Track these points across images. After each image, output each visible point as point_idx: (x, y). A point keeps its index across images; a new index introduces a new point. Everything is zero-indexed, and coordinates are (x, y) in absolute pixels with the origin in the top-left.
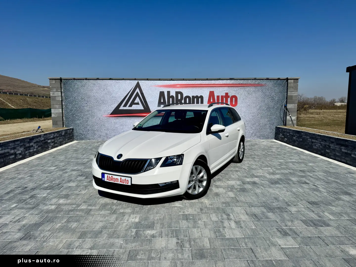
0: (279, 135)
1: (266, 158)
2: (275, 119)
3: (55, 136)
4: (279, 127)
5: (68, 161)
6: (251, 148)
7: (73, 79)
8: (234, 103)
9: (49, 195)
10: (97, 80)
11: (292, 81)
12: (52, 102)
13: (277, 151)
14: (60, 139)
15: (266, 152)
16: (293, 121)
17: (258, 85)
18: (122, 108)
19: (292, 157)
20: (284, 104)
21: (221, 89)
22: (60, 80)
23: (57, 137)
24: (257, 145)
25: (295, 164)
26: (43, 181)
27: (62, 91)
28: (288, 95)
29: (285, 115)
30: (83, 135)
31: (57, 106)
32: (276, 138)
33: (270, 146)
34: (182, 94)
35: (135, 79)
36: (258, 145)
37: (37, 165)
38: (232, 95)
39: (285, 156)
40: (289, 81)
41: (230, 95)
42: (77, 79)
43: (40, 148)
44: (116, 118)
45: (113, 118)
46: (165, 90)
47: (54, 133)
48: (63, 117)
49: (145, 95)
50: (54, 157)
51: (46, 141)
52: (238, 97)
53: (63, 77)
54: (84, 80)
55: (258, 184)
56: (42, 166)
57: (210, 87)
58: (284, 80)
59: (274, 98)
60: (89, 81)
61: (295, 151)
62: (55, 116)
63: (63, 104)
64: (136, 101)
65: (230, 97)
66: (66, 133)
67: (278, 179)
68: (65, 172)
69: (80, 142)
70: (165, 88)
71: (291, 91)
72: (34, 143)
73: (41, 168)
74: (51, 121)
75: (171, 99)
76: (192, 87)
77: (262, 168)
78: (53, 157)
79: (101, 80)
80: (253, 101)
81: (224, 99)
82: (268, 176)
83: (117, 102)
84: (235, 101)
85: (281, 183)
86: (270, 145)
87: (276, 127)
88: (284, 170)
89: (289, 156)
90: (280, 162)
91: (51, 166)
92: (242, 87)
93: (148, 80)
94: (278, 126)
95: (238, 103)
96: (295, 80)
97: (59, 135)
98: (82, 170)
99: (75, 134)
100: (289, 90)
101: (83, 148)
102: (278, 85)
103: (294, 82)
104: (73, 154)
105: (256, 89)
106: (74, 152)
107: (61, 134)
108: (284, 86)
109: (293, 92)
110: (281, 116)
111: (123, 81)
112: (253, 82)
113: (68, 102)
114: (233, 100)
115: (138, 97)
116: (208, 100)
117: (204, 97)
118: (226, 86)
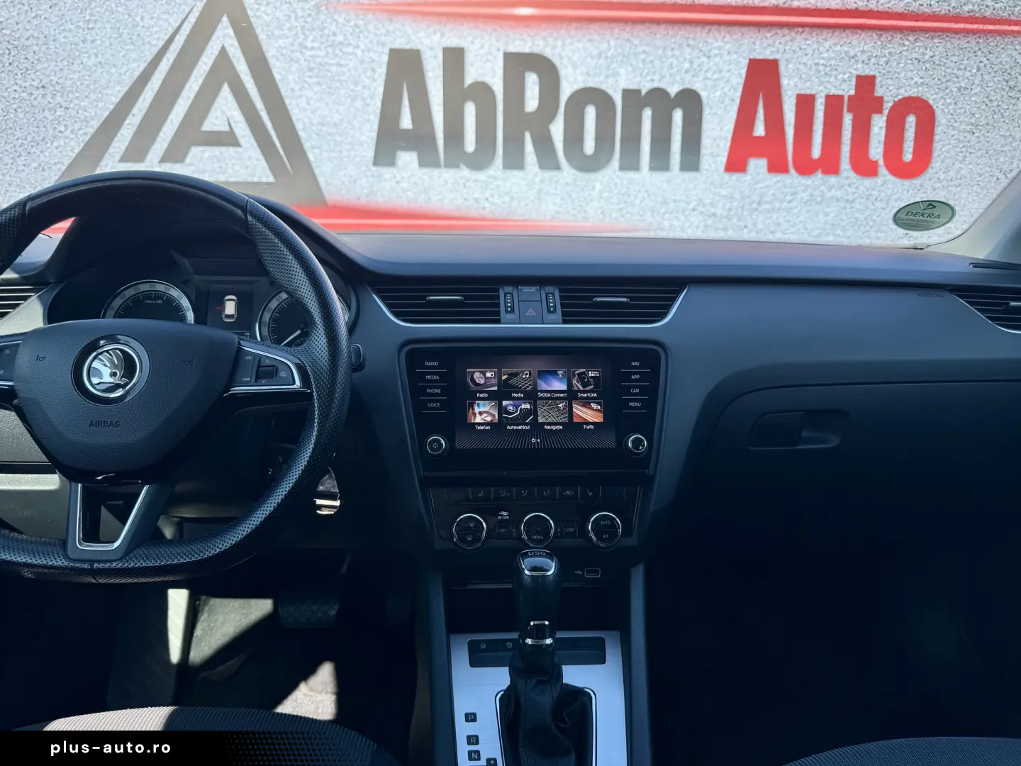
8: (908, 155)
18: (112, 169)
21: (826, 45)
34: (548, 71)
38: (902, 91)
41: (889, 92)
46: (431, 44)
49: (277, 77)
52: (938, 113)
57: (752, 33)
64: (214, 122)
65: (888, 106)
70: (427, 22)
75: (470, 110)
81: (848, 119)
83: (77, 127)
84: (916, 139)
95: (935, 154)
114: (902, 130)
115: (226, 91)
116: (734, 120)
117: (705, 100)
118: (863, 28)
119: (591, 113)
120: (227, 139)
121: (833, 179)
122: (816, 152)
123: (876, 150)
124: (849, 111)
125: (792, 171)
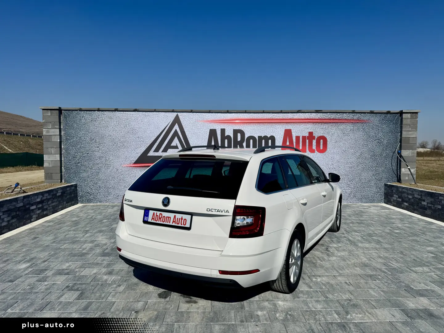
0: (391, 197)
1: (400, 242)
2: (383, 171)
3: (45, 198)
7: (79, 110)
8: (321, 148)
10: (115, 111)
11: (409, 116)
12: (45, 145)
13: (405, 227)
14: (52, 203)
15: (390, 228)
17: (358, 121)
18: (151, 153)
20: (398, 149)
21: (302, 126)
22: (58, 111)
24: (365, 214)
27: (62, 127)
28: (403, 136)
29: (399, 166)
30: (91, 195)
31: (53, 151)
32: (385, 201)
33: (387, 216)
34: (242, 133)
35: (173, 111)
38: (319, 135)
39: (429, 238)
40: (404, 115)
41: (316, 135)
42: (85, 110)
43: (14, 221)
44: (144, 168)
46: (218, 128)
47: (42, 194)
48: (61, 167)
49: (187, 135)
51: (27, 207)
52: (328, 139)
53: (63, 107)
54: (95, 111)
55: (440, 318)
56: (5, 259)
57: (285, 124)
58: (397, 114)
59: (382, 141)
60: (102, 112)
62: (50, 165)
63: (62, 147)
64: (173, 144)
65: (316, 138)
66: (63, 193)
69: (86, 206)
70: (218, 123)
71: (406, 130)
72: (4, 212)
74: (43, 171)
75: (226, 141)
76: (258, 123)
77: (410, 267)
78: (33, 237)
79: (122, 112)
80: (350, 145)
81: (307, 141)
83: (145, 145)
84: (323, 145)
87: (386, 185)
89: (435, 238)
90: (431, 253)
91: (22, 261)
92: (334, 125)
93: (191, 112)
94: (389, 184)
95: (328, 147)
96: (413, 114)
97: (51, 196)
98: (77, 271)
99: (80, 193)
100: (403, 130)
101: (89, 217)
102: (387, 121)
103: (412, 117)
104: (70, 231)
105: (355, 127)
106: (71, 226)
107: (56, 194)
108: (396, 124)
109: (410, 133)
110: (393, 168)
111: (155, 113)
112: (351, 116)
113: (70, 144)
114: (320, 143)
115: (176, 138)
116: (282, 142)
117: (276, 137)
118: (309, 122)
119: (251, 141)
120: (176, 147)
122: (301, 148)
123: (314, 147)
124: (307, 139)
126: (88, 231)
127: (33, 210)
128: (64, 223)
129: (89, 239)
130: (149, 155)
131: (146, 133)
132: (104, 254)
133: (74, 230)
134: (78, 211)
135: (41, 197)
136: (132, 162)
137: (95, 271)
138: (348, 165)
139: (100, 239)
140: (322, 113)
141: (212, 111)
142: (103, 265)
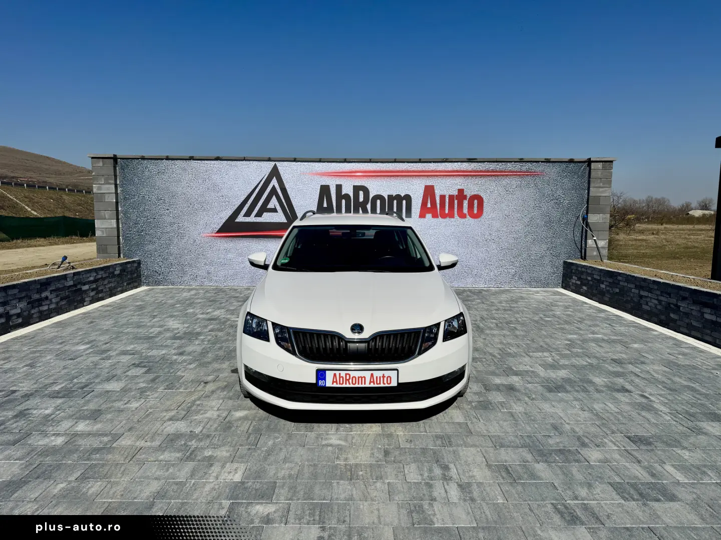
0: (570, 279)
1: (542, 329)
2: (562, 244)
3: (100, 276)
4: (571, 261)
5: (119, 333)
6: (510, 306)
7: (141, 159)
8: (475, 212)
9: (59, 410)
10: (190, 159)
11: (600, 165)
12: (97, 206)
13: (564, 314)
14: (109, 283)
15: (542, 316)
16: (601, 250)
17: (529, 174)
18: (241, 219)
19: (596, 329)
20: (582, 214)
21: (448, 180)
22: (112, 160)
23: (103, 279)
24: (523, 301)
25: (603, 344)
26: (52, 378)
27: (118, 182)
28: (591, 195)
29: (584, 237)
30: (160, 275)
31: (107, 214)
32: (564, 285)
33: (551, 303)
34: (366, 191)
35: (269, 160)
36: (526, 300)
37: (51, 341)
38: (472, 193)
39: (581, 326)
40: (593, 165)
41: (468, 193)
42: (149, 159)
43: (63, 303)
44: (230, 239)
45: (223, 240)
46: (332, 183)
47: (96, 270)
48: (118, 237)
49: (289, 193)
50: (92, 322)
51: (79, 287)
52: (484, 199)
53: (120, 154)
54: (162, 159)
55: (518, 391)
56: (60, 341)
57: (426, 178)
58: (583, 164)
59: (562, 201)
60: (173, 162)
61: (602, 315)
62: (103, 234)
63: (120, 209)
64: (271, 206)
66: (123, 271)
67: (563, 379)
68: (106, 357)
69: (153, 289)
71: (596, 186)
72: (51, 292)
73: (58, 347)
74: (95, 243)
75: (344, 201)
77: (529, 352)
78: (89, 321)
79: (199, 161)
80: (516, 207)
81: (456, 202)
82: (541, 372)
83: (231, 207)
85: (568, 388)
86: (551, 301)
87: (565, 263)
88: (577, 358)
89: (590, 326)
90: (569, 340)
91: (81, 343)
92: (494, 178)
93: (295, 160)
94: (569, 261)
95: (484, 211)
96: (606, 163)
97: (107, 275)
98: (143, 352)
99: (144, 271)
100: (592, 185)
101: (157, 301)
102: (569, 172)
103: (604, 168)
104: (134, 316)
105: (523, 182)
106: (135, 311)
107: (113, 273)
108: (583, 177)
109: (601, 190)
110: (576, 239)
111: (244, 162)
112: (518, 167)
113: (130, 205)
114: (473, 204)
115: (274, 197)
116: (421, 203)
117: (412, 197)
118: (459, 175)
119: (378, 202)
120: (274, 210)
121: (452, 219)
122: (447, 211)
123: (465, 211)
124: (456, 199)
125: (440, 217)
126: (156, 315)
127: (86, 291)
128: (126, 308)
129: (157, 324)
130: (237, 220)
131: (232, 191)
132: (175, 338)
133: (138, 315)
134: (143, 295)
135: (95, 274)
136: (215, 230)
137: (164, 352)
138: (513, 236)
139: (171, 323)
140: (477, 162)
141: (324, 159)
142: (174, 347)
